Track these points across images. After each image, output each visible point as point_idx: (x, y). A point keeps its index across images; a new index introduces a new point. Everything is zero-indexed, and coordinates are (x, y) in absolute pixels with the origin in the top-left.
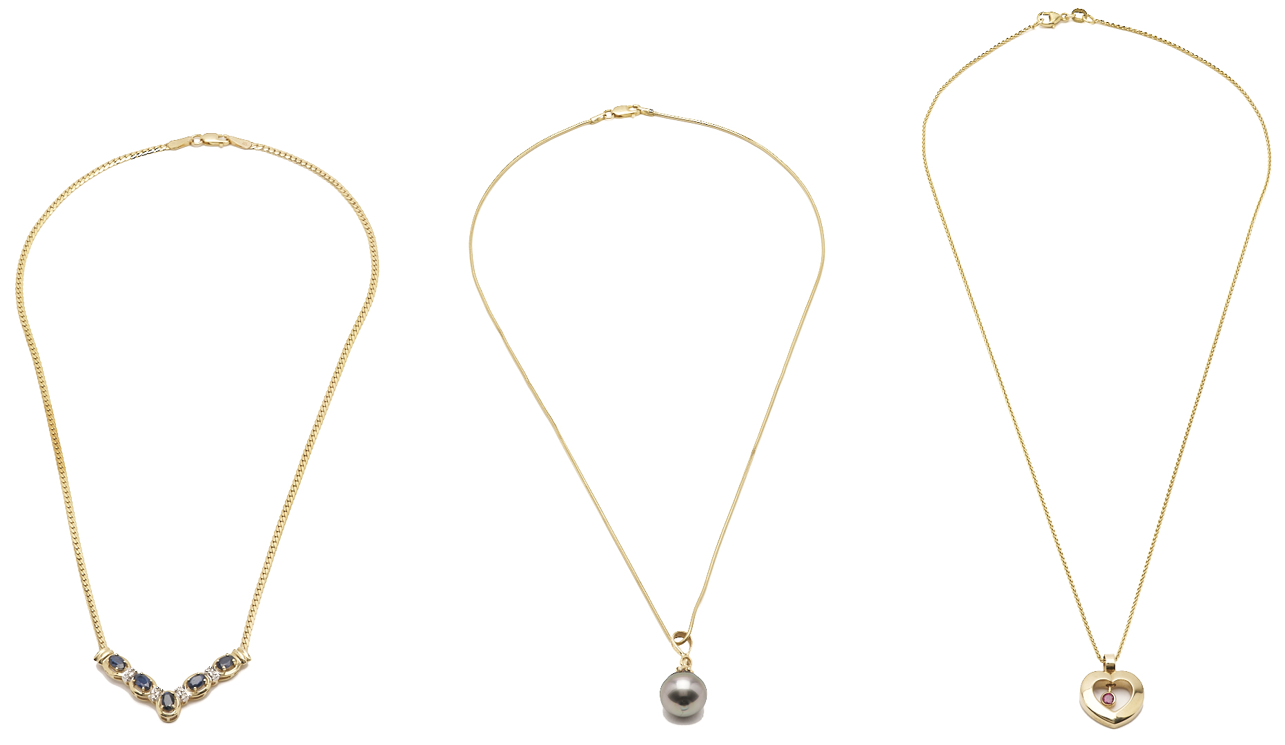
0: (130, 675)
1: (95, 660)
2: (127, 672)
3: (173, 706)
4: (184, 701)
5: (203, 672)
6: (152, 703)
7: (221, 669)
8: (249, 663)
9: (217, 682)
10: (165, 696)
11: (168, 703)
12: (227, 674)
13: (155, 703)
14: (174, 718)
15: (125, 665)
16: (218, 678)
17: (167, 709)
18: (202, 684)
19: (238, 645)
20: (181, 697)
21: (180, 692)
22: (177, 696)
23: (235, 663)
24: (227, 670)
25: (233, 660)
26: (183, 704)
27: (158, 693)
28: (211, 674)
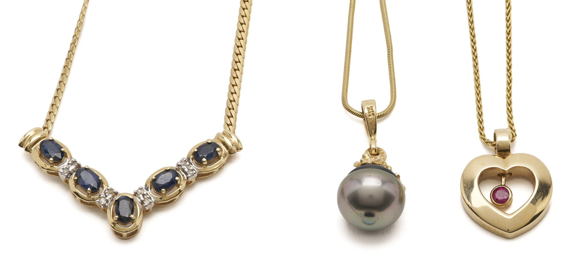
0: (70, 170)
1: (21, 145)
2: (66, 164)
3: (132, 216)
4: (147, 208)
5: (174, 165)
6: (101, 211)
7: (199, 162)
8: (239, 153)
9: (194, 180)
10: (121, 203)
11: (125, 212)
12: (210, 168)
13: (105, 211)
14: (133, 234)
15: (64, 154)
16: (196, 175)
17: (124, 220)
18: (173, 183)
19: (220, 128)
20: (142, 202)
21: (141, 196)
22: (137, 200)
23: (219, 153)
24: (209, 164)
25: (218, 149)
26: (146, 213)
27: (110, 196)
28: (186, 170)
